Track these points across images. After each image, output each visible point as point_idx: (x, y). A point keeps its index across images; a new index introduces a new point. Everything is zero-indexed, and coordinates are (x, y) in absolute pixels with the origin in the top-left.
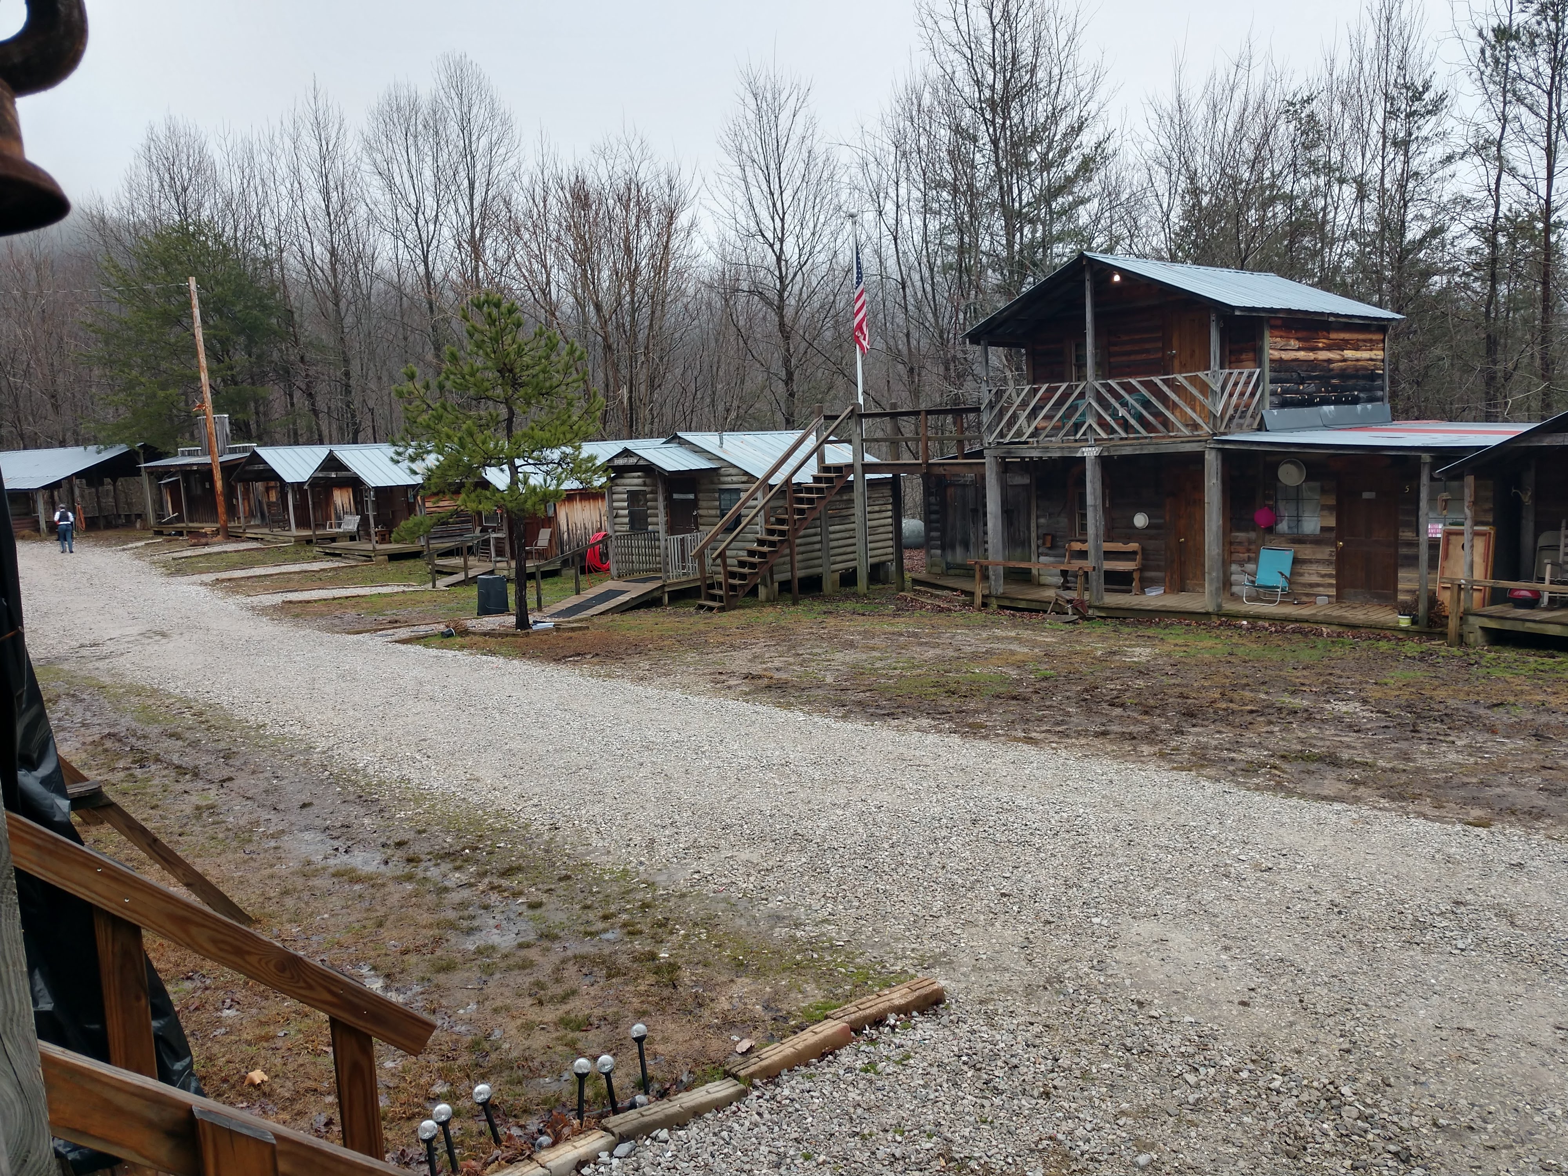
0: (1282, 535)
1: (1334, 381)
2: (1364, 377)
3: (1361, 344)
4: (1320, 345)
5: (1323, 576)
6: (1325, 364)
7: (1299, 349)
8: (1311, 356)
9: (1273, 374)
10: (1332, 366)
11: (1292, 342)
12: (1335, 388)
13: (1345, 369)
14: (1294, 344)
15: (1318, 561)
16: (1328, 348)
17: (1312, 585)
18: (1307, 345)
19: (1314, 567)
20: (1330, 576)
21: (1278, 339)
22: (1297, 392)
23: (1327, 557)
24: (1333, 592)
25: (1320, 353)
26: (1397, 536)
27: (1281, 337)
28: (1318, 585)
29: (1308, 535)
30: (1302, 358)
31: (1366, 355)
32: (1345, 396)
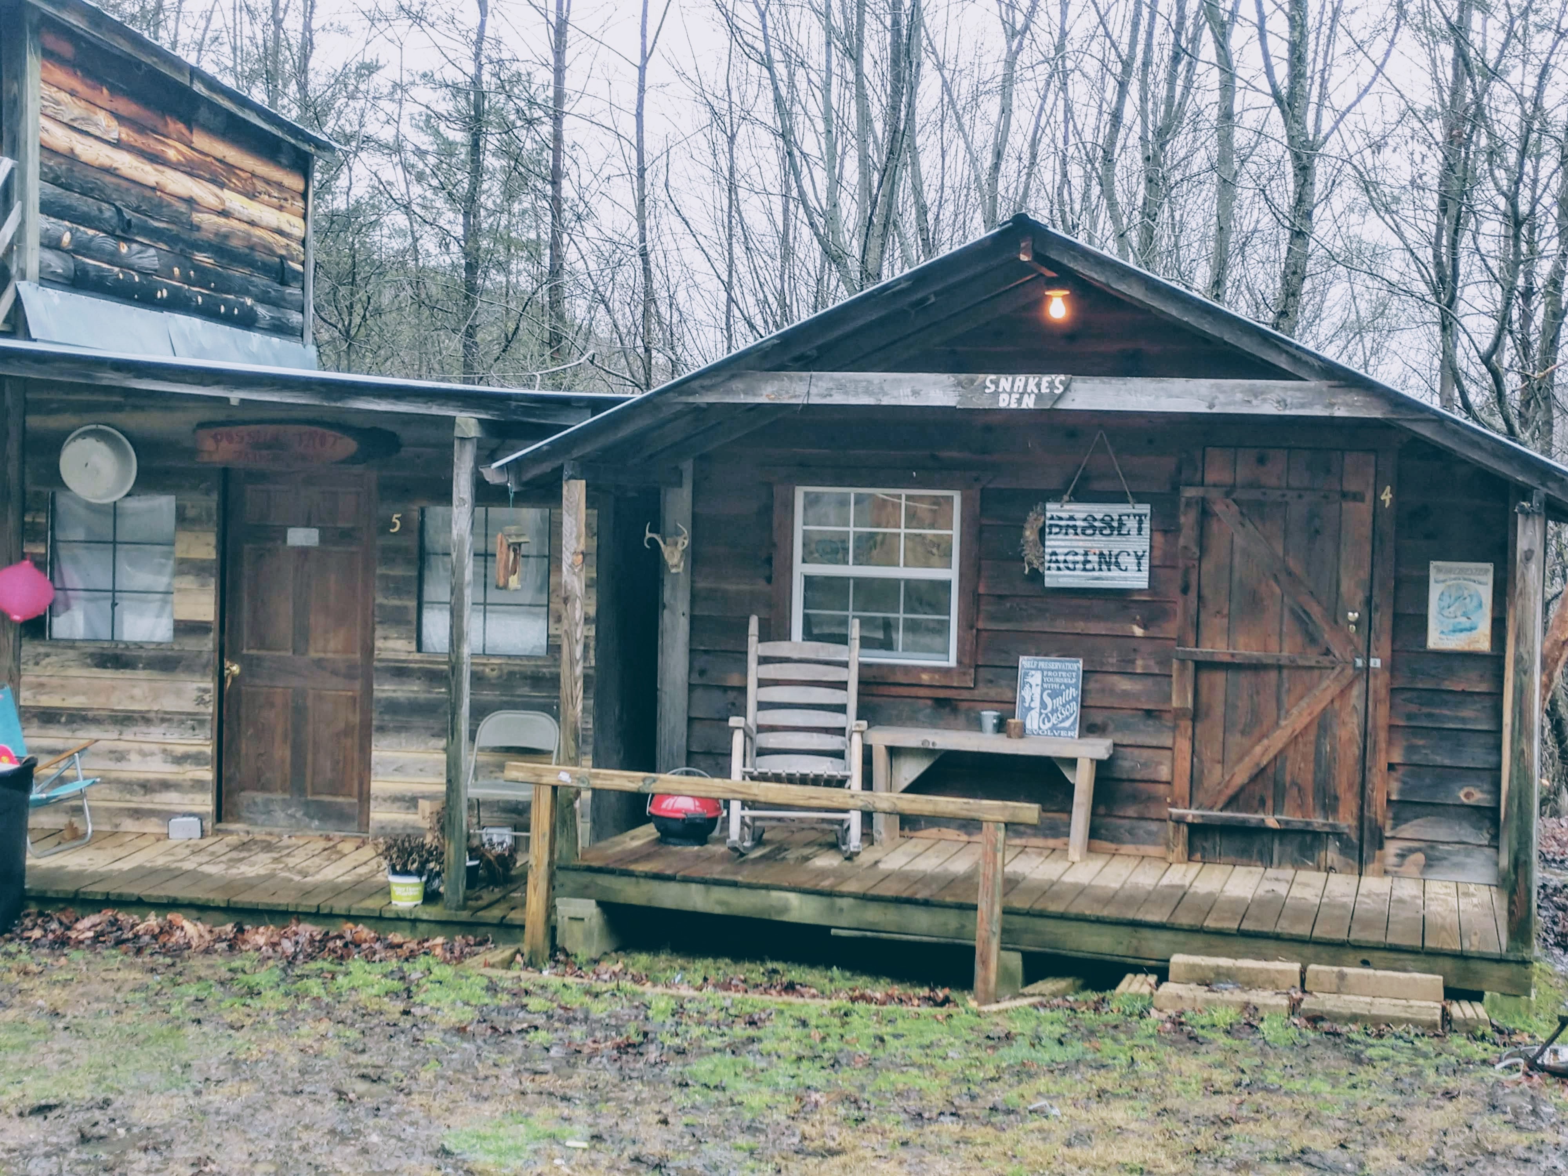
0: (70, 644)
1: (201, 257)
2: (265, 269)
3: (260, 186)
4: (172, 154)
5: (180, 760)
6: (183, 207)
7: (118, 145)
8: (148, 174)
9: (50, 188)
10: (197, 217)
11: (102, 118)
12: (203, 277)
13: (226, 236)
14: (105, 124)
15: (166, 718)
16: (190, 170)
17: (147, 787)
18: (139, 140)
19: (156, 733)
20: (196, 759)
21: (64, 96)
22: (113, 258)
23: (188, 706)
24: (205, 803)
25: (169, 173)
26: (369, 650)
27: (73, 93)
28: (166, 785)
29: (139, 646)
30: (126, 171)
31: (269, 216)
32: (225, 302)
